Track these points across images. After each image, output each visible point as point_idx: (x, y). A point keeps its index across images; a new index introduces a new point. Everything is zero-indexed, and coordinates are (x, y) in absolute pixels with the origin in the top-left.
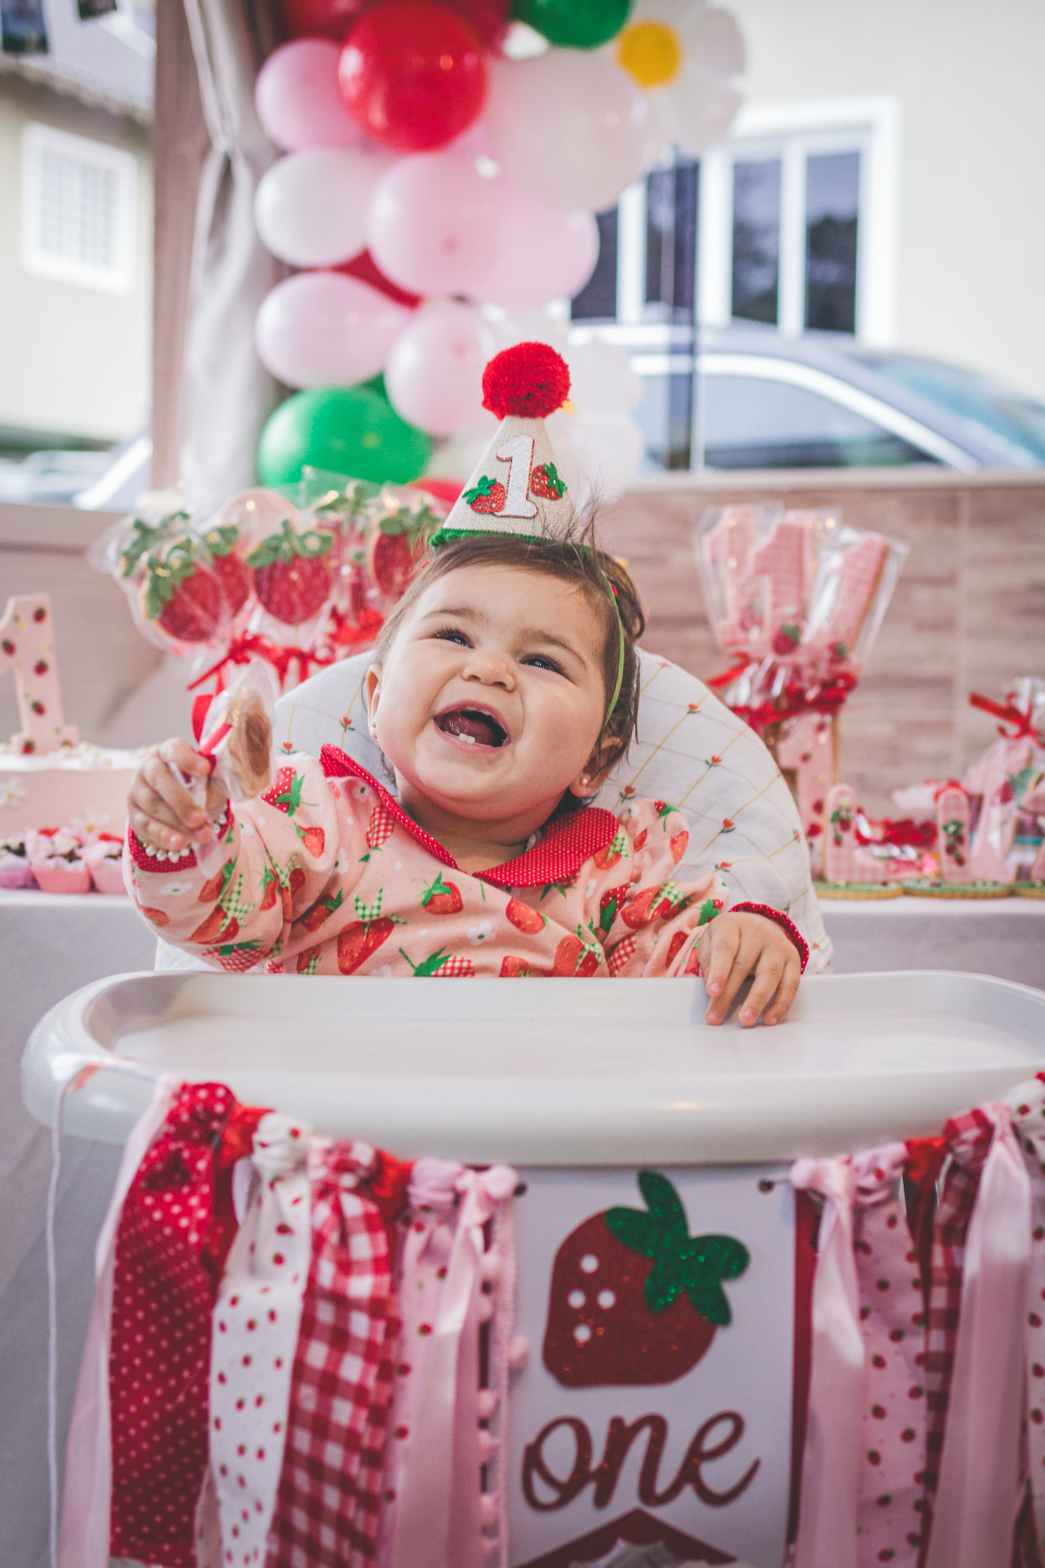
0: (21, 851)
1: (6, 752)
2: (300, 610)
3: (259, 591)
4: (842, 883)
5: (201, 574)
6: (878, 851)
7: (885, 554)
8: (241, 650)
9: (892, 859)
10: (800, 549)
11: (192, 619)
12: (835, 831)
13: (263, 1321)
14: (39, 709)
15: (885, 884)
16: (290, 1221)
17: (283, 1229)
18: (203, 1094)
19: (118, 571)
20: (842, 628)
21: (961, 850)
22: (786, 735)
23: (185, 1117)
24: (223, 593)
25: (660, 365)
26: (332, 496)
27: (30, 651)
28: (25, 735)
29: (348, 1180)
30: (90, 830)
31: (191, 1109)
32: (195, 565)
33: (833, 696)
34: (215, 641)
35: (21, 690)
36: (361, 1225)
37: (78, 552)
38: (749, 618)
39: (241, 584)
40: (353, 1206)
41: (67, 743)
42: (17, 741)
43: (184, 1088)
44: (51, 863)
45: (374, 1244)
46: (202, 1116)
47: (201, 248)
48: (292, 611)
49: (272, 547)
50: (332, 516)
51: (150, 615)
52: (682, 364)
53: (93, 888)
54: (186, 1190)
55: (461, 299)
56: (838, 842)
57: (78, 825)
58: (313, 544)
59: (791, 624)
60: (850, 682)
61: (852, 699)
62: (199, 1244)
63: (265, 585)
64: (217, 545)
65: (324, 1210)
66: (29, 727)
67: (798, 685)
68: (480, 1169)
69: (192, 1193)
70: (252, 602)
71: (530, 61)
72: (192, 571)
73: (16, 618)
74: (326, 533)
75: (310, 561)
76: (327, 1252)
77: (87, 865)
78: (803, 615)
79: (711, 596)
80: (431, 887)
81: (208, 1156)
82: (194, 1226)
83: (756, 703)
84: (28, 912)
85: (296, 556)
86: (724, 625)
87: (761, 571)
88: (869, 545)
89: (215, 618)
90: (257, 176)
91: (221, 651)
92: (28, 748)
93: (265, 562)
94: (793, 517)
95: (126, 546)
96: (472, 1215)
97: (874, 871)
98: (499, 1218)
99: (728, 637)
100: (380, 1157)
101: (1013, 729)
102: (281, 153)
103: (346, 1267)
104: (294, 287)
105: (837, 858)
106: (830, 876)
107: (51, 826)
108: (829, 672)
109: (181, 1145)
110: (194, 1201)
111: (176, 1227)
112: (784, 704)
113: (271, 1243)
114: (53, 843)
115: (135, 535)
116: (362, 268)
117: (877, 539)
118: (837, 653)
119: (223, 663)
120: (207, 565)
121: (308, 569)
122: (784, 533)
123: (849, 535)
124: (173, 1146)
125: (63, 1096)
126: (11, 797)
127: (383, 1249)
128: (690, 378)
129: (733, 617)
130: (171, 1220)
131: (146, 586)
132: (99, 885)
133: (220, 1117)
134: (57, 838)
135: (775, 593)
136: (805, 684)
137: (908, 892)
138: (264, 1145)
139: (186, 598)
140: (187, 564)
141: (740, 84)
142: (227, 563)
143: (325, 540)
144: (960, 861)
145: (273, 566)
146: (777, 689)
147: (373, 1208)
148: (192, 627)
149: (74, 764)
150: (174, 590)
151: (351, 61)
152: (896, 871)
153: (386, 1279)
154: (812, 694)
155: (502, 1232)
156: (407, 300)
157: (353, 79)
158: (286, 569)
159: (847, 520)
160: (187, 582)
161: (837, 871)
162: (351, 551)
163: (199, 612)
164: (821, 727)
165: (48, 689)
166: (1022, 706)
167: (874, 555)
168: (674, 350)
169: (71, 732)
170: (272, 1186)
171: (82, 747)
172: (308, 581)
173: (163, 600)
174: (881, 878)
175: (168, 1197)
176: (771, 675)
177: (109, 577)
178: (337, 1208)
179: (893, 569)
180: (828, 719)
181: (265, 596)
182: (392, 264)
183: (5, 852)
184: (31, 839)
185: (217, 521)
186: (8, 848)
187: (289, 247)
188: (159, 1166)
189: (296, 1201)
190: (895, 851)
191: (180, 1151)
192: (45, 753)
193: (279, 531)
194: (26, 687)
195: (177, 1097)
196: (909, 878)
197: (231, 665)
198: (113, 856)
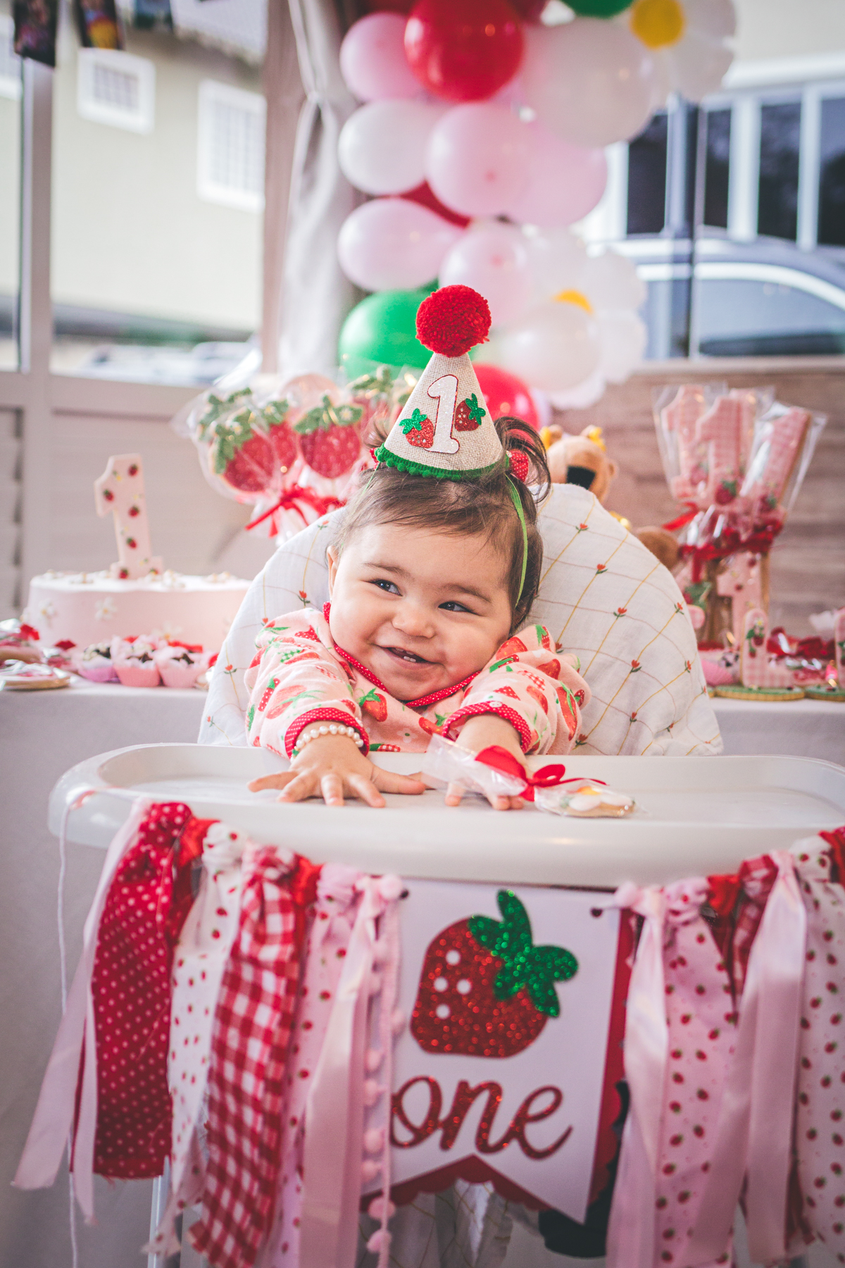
0: (107, 654)
1: (107, 577)
2: (336, 467)
3: (305, 453)
4: (755, 687)
5: (258, 439)
6: (790, 662)
7: (807, 425)
8: (290, 498)
9: (801, 668)
10: (739, 420)
11: (250, 474)
12: (750, 645)
13: (197, 979)
14: (132, 544)
15: (790, 688)
16: (226, 907)
17: (221, 912)
18: (167, 810)
19: (195, 437)
20: (772, 484)
22: (723, 570)
23: (152, 826)
24: (276, 454)
25: (663, 272)
26: (365, 378)
27: (126, 498)
28: (122, 563)
29: (271, 873)
31: (157, 821)
32: (253, 432)
33: (763, 538)
34: (268, 491)
35: (118, 528)
36: (277, 908)
37: (165, 419)
38: (698, 474)
39: (291, 446)
40: (272, 893)
41: (156, 572)
42: (115, 569)
43: (154, 806)
44: (129, 663)
45: (285, 923)
46: (165, 825)
47: (297, 181)
48: (329, 469)
49: (315, 417)
50: (363, 393)
51: (217, 471)
52: (682, 271)
53: (161, 683)
54: (153, 883)
55: (503, 219)
56: (753, 654)
57: (156, 635)
58: (347, 415)
59: (730, 479)
60: (778, 528)
61: (777, 542)
62: (163, 923)
63: (309, 447)
64: (272, 416)
65: (251, 894)
66: (125, 557)
67: (734, 528)
68: (375, 877)
69: (158, 885)
70: (299, 462)
71: (559, 27)
72: (250, 436)
73: (115, 473)
74: (357, 407)
75: (344, 429)
76: (248, 925)
77: (157, 665)
78: (741, 473)
79: (668, 457)
80: (366, 695)
81: (169, 857)
82: (159, 908)
83: (701, 543)
84: (108, 700)
85: (333, 425)
86: (677, 482)
87: (706, 439)
88: (794, 417)
89: (269, 473)
90: (341, 121)
91: (274, 499)
92: (124, 575)
93: (309, 429)
94: (734, 395)
95: (202, 416)
96: (367, 910)
97: (782, 678)
98: (388, 914)
99: (680, 490)
100: (298, 859)
102: (360, 104)
103: (261, 938)
104: (369, 211)
105: (752, 667)
106: (746, 682)
107: (133, 634)
108: (759, 517)
109: (149, 847)
110: (159, 891)
111: (146, 910)
112: (722, 544)
113: (212, 921)
114: (133, 648)
115: (208, 408)
116: (423, 196)
117: (801, 412)
118: (767, 504)
119: (276, 508)
120: (263, 432)
121: (343, 435)
122: (725, 407)
123: (779, 409)
124: (143, 849)
125: (69, 812)
126: (106, 611)
127: (291, 927)
128: (689, 282)
129: (686, 474)
130: (142, 905)
131: (215, 448)
132: (166, 680)
133: (179, 827)
134: (137, 644)
135: (718, 455)
136: (741, 530)
137: (809, 696)
138: (211, 846)
139: (246, 457)
140: (247, 430)
141: (731, 43)
142: (279, 429)
143: (356, 413)
145: (315, 433)
146: (717, 532)
147: (287, 896)
148: (250, 480)
149: (157, 587)
150: (236, 452)
151: (414, 30)
152: (803, 679)
153: (290, 949)
154: (744, 537)
155: (389, 925)
156: (460, 221)
157: (416, 45)
158: (326, 435)
159: (778, 398)
160: (247, 446)
161: (752, 678)
163: (256, 468)
164: (752, 563)
165: (138, 529)
167: (798, 425)
168: (676, 260)
169: (158, 562)
170: (215, 878)
171: (167, 575)
172: (343, 443)
173: (227, 458)
174: (787, 684)
175: (140, 889)
176: (713, 520)
177: (189, 441)
178: (260, 894)
179: (814, 435)
180: (758, 556)
181: (308, 456)
182: (446, 193)
183: (95, 654)
184: (116, 644)
185: (275, 397)
186: (98, 651)
187: (366, 180)
188: (133, 864)
189: (232, 890)
190: (804, 663)
191: (148, 852)
192: (136, 579)
193: (320, 404)
194: (122, 526)
195: (148, 814)
196: (812, 684)
197: (281, 509)
198: (177, 659)
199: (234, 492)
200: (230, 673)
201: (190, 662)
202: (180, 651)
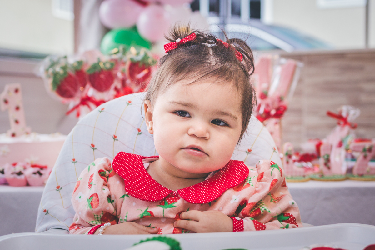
0: (2, 172)
1: (6, 136)
2: (104, 87)
3: (91, 82)
4: (290, 177)
5: (70, 76)
7: (295, 67)
8: (86, 101)
9: (304, 167)
10: (267, 66)
11: (67, 91)
12: (286, 159)
14: (17, 122)
15: (304, 176)
19: (43, 75)
20: (282, 91)
21: (329, 165)
24: (78, 82)
26: (115, 50)
27: (13, 103)
28: (13, 131)
30: (28, 164)
32: (68, 73)
33: (279, 113)
34: (75, 98)
35: (11, 116)
39: (84, 79)
41: (27, 133)
42: (10, 132)
44: (12, 176)
48: (101, 88)
49: (95, 66)
50: (115, 57)
51: (53, 89)
53: (28, 184)
56: (288, 162)
58: (108, 66)
59: (265, 90)
60: (285, 109)
61: (285, 114)
63: (92, 79)
64: (76, 67)
66: (14, 128)
67: (268, 110)
70: (88, 85)
72: (66, 75)
73: (9, 92)
74: (112, 62)
75: (107, 71)
77: (25, 177)
78: (268, 88)
80: (143, 213)
85: (102, 70)
88: (290, 64)
89: (76, 90)
91: (78, 102)
92: (13, 135)
93: (92, 72)
94: (265, 55)
95: (46, 67)
97: (300, 172)
101: (342, 123)
105: (288, 168)
107: (15, 162)
108: (278, 105)
112: (264, 116)
114: (14, 169)
117: (293, 62)
118: (280, 99)
119: (79, 105)
120: (73, 73)
121: (106, 74)
122: (262, 60)
123: (283, 61)
126: (4, 152)
131: (51, 80)
132: (30, 183)
134: (17, 166)
137: (312, 179)
139: (66, 84)
140: (65, 73)
142: (79, 73)
143: (112, 65)
144: (329, 168)
145: (95, 73)
146: (261, 111)
148: (68, 93)
149: (28, 140)
150: (61, 82)
152: (306, 172)
154: (273, 112)
158: (99, 74)
160: (65, 79)
161: (288, 172)
162: (121, 68)
163: (69, 88)
164: (276, 123)
165: (20, 115)
166: (344, 115)
167: (291, 67)
169: (28, 129)
171: (32, 135)
172: (106, 78)
173: (57, 84)
174: (302, 174)
176: (259, 106)
179: (298, 72)
180: (278, 120)
184: (7, 167)
185: (77, 59)
190: (304, 164)
192: (19, 137)
194: (13, 115)
196: (310, 174)
197: (81, 106)
198: (35, 173)
199: (60, 99)
200: (59, 190)
201: (40, 174)
202: (36, 169)
